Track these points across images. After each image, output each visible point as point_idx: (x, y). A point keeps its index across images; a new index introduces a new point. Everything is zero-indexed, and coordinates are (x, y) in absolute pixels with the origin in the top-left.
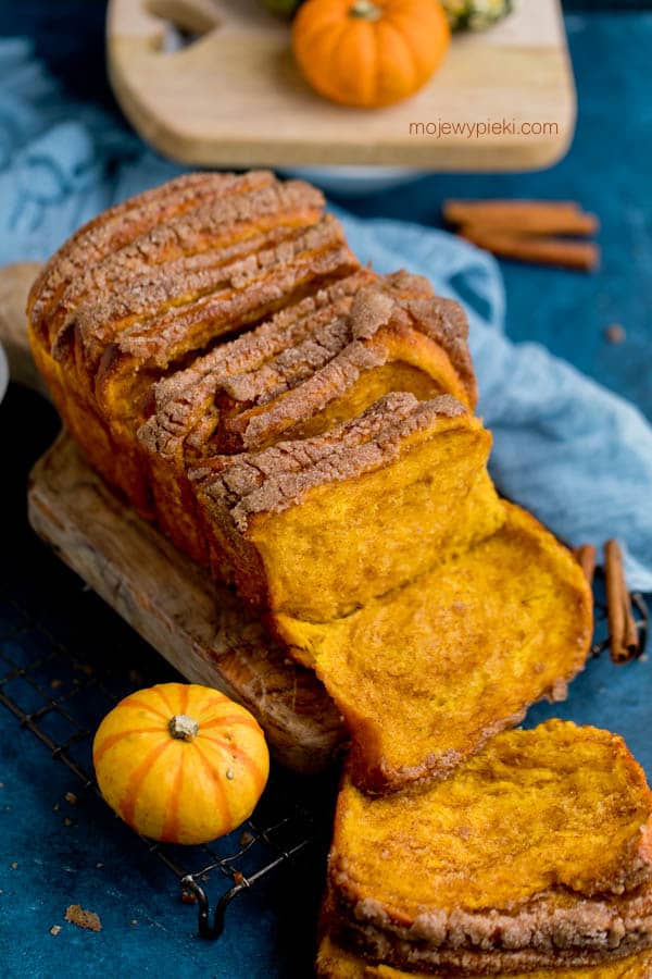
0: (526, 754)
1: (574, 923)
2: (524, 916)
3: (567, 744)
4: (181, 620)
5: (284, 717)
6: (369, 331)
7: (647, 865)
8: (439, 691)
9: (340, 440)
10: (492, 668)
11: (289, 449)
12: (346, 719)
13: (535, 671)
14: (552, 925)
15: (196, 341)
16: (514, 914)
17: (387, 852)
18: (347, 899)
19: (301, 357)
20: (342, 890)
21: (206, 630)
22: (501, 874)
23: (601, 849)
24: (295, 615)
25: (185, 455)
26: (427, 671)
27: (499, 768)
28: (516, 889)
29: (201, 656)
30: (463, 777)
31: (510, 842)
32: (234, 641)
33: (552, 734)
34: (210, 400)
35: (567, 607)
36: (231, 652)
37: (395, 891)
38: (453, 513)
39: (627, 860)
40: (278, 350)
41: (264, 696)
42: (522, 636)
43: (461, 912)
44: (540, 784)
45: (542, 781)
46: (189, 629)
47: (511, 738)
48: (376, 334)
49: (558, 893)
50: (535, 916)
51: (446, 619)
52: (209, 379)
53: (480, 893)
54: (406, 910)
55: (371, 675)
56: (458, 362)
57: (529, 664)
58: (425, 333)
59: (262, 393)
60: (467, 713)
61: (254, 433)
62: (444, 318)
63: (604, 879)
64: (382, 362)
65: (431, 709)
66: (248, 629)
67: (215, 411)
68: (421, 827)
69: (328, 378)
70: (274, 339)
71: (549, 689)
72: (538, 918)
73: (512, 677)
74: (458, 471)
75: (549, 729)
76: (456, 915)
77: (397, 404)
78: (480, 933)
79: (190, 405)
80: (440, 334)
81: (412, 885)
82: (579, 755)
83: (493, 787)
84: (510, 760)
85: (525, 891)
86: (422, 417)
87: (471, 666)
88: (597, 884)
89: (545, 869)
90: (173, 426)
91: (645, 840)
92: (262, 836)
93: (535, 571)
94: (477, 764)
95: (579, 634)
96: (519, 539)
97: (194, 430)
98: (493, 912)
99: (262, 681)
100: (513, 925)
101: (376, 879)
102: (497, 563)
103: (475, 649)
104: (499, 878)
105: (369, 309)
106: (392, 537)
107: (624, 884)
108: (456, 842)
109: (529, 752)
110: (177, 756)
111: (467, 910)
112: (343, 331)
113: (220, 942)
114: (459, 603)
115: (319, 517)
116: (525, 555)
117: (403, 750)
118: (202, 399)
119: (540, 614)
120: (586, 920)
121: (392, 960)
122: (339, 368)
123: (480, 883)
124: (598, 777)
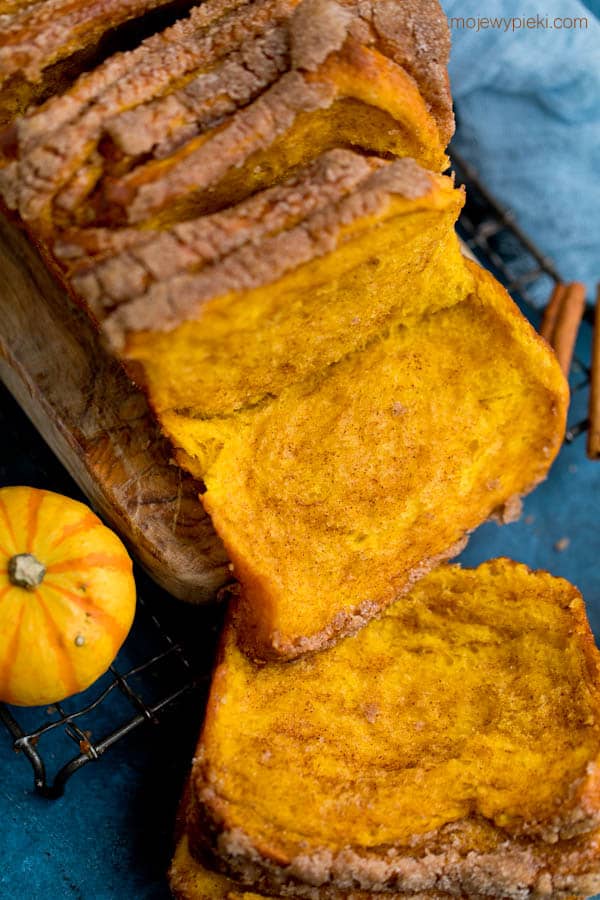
0: (461, 603)
1: (490, 874)
2: (430, 859)
3: (514, 597)
4: (45, 383)
5: (161, 542)
6: (312, 61)
7: (590, 817)
8: (359, 525)
9: (260, 220)
10: (430, 495)
11: (188, 238)
12: (235, 568)
13: (485, 486)
14: (463, 871)
15: (85, 40)
16: (419, 853)
17: (269, 754)
18: (211, 820)
19: (219, 87)
20: (206, 808)
21: (74, 400)
22: (406, 800)
23: (535, 778)
24: (185, 412)
25: (54, 215)
26: (347, 497)
27: (426, 616)
28: (424, 822)
29: (66, 438)
30: (380, 624)
31: (427, 727)
32: (109, 422)
33: (497, 579)
34: (92, 146)
35: (536, 408)
36: (104, 437)
37: (271, 817)
38: (404, 289)
39: (566, 808)
40: (192, 66)
41: (139, 507)
42: (474, 446)
43: (350, 852)
44: (474, 646)
45: (477, 642)
46: (54, 396)
47: (445, 576)
48: (325, 64)
49: (476, 824)
50: (442, 856)
51: (380, 427)
52: (93, 118)
53: (378, 825)
54: (281, 844)
55: (273, 503)
56: (430, 93)
57: (479, 479)
58: (391, 56)
59: (162, 140)
60: (393, 551)
61: (144, 206)
62: (419, 36)
63: (534, 822)
64: (327, 104)
65: (346, 548)
66: (129, 403)
67: (98, 160)
68: (316, 705)
69: (252, 127)
70: (187, 51)
71: (500, 509)
72: (446, 860)
73: (456, 498)
74: (413, 247)
75: (494, 572)
76: (344, 856)
77: (340, 172)
78: (371, 879)
79: (64, 157)
80: (410, 58)
81: (293, 809)
82: (526, 615)
83: (415, 640)
84: (439, 607)
85: (435, 822)
86: (371, 197)
87: (405, 491)
88: (526, 826)
89: (462, 796)
90: (39, 183)
91: (592, 785)
92: (121, 682)
93: (502, 366)
94: (400, 608)
95: (548, 442)
96: (486, 317)
97: (67, 186)
98: (392, 852)
99: (139, 484)
100: (414, 871)
101: (250, 797)
102: (454, 344)
103: (411, 465)
104: (404, 807)
105: (317, 27)
106: (321, 330)
107: (559, 833)
108: (358, 727)
109: (464, 600)
110: (14, 613)
111: (358, 849)
112: (279, 51)
113: (60, 803)
114: (399, 405)
115: (220, 327)
116: (491, 341)
117: (303, 609)
118: (79, 145)
119: (501, 418)
120: (505, 874)
121: (261, 887)
122: (268, 112)
123: (378, 811)
124: (546, 653)
